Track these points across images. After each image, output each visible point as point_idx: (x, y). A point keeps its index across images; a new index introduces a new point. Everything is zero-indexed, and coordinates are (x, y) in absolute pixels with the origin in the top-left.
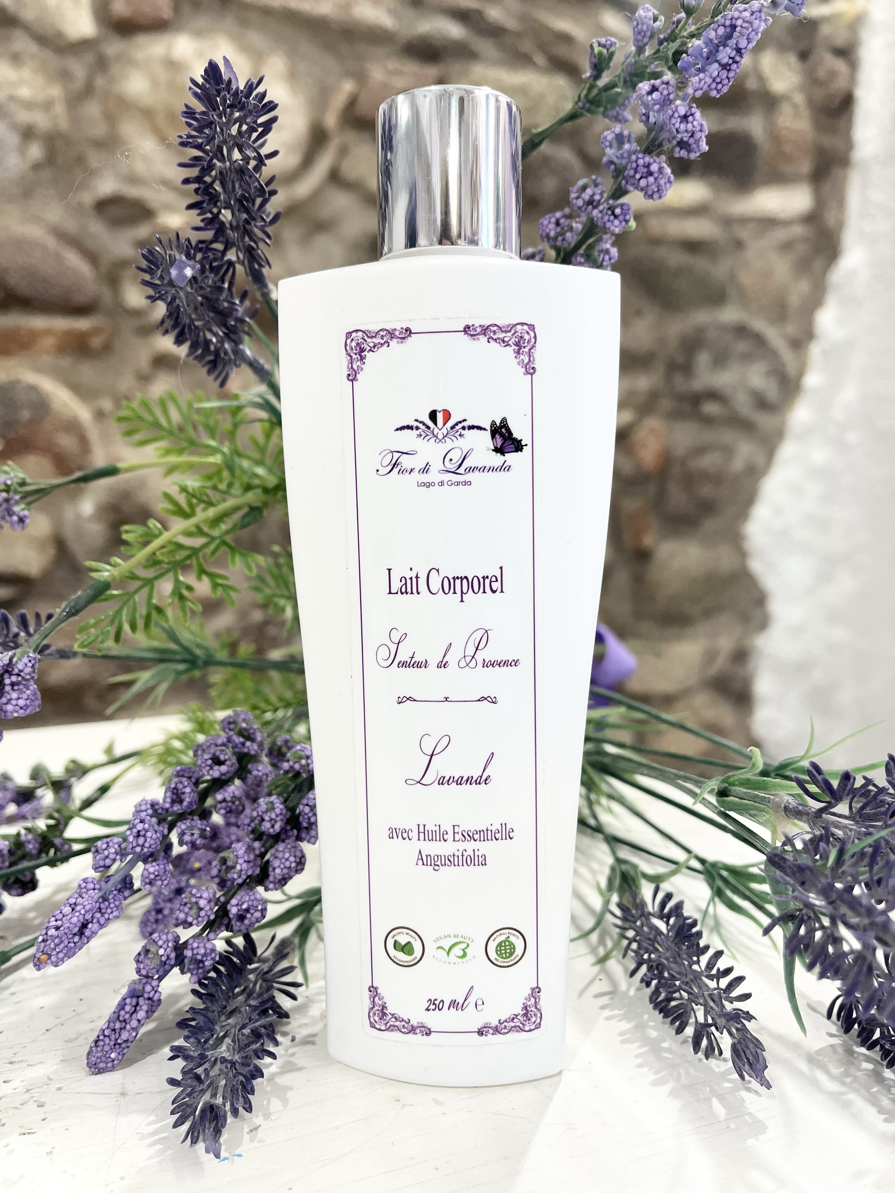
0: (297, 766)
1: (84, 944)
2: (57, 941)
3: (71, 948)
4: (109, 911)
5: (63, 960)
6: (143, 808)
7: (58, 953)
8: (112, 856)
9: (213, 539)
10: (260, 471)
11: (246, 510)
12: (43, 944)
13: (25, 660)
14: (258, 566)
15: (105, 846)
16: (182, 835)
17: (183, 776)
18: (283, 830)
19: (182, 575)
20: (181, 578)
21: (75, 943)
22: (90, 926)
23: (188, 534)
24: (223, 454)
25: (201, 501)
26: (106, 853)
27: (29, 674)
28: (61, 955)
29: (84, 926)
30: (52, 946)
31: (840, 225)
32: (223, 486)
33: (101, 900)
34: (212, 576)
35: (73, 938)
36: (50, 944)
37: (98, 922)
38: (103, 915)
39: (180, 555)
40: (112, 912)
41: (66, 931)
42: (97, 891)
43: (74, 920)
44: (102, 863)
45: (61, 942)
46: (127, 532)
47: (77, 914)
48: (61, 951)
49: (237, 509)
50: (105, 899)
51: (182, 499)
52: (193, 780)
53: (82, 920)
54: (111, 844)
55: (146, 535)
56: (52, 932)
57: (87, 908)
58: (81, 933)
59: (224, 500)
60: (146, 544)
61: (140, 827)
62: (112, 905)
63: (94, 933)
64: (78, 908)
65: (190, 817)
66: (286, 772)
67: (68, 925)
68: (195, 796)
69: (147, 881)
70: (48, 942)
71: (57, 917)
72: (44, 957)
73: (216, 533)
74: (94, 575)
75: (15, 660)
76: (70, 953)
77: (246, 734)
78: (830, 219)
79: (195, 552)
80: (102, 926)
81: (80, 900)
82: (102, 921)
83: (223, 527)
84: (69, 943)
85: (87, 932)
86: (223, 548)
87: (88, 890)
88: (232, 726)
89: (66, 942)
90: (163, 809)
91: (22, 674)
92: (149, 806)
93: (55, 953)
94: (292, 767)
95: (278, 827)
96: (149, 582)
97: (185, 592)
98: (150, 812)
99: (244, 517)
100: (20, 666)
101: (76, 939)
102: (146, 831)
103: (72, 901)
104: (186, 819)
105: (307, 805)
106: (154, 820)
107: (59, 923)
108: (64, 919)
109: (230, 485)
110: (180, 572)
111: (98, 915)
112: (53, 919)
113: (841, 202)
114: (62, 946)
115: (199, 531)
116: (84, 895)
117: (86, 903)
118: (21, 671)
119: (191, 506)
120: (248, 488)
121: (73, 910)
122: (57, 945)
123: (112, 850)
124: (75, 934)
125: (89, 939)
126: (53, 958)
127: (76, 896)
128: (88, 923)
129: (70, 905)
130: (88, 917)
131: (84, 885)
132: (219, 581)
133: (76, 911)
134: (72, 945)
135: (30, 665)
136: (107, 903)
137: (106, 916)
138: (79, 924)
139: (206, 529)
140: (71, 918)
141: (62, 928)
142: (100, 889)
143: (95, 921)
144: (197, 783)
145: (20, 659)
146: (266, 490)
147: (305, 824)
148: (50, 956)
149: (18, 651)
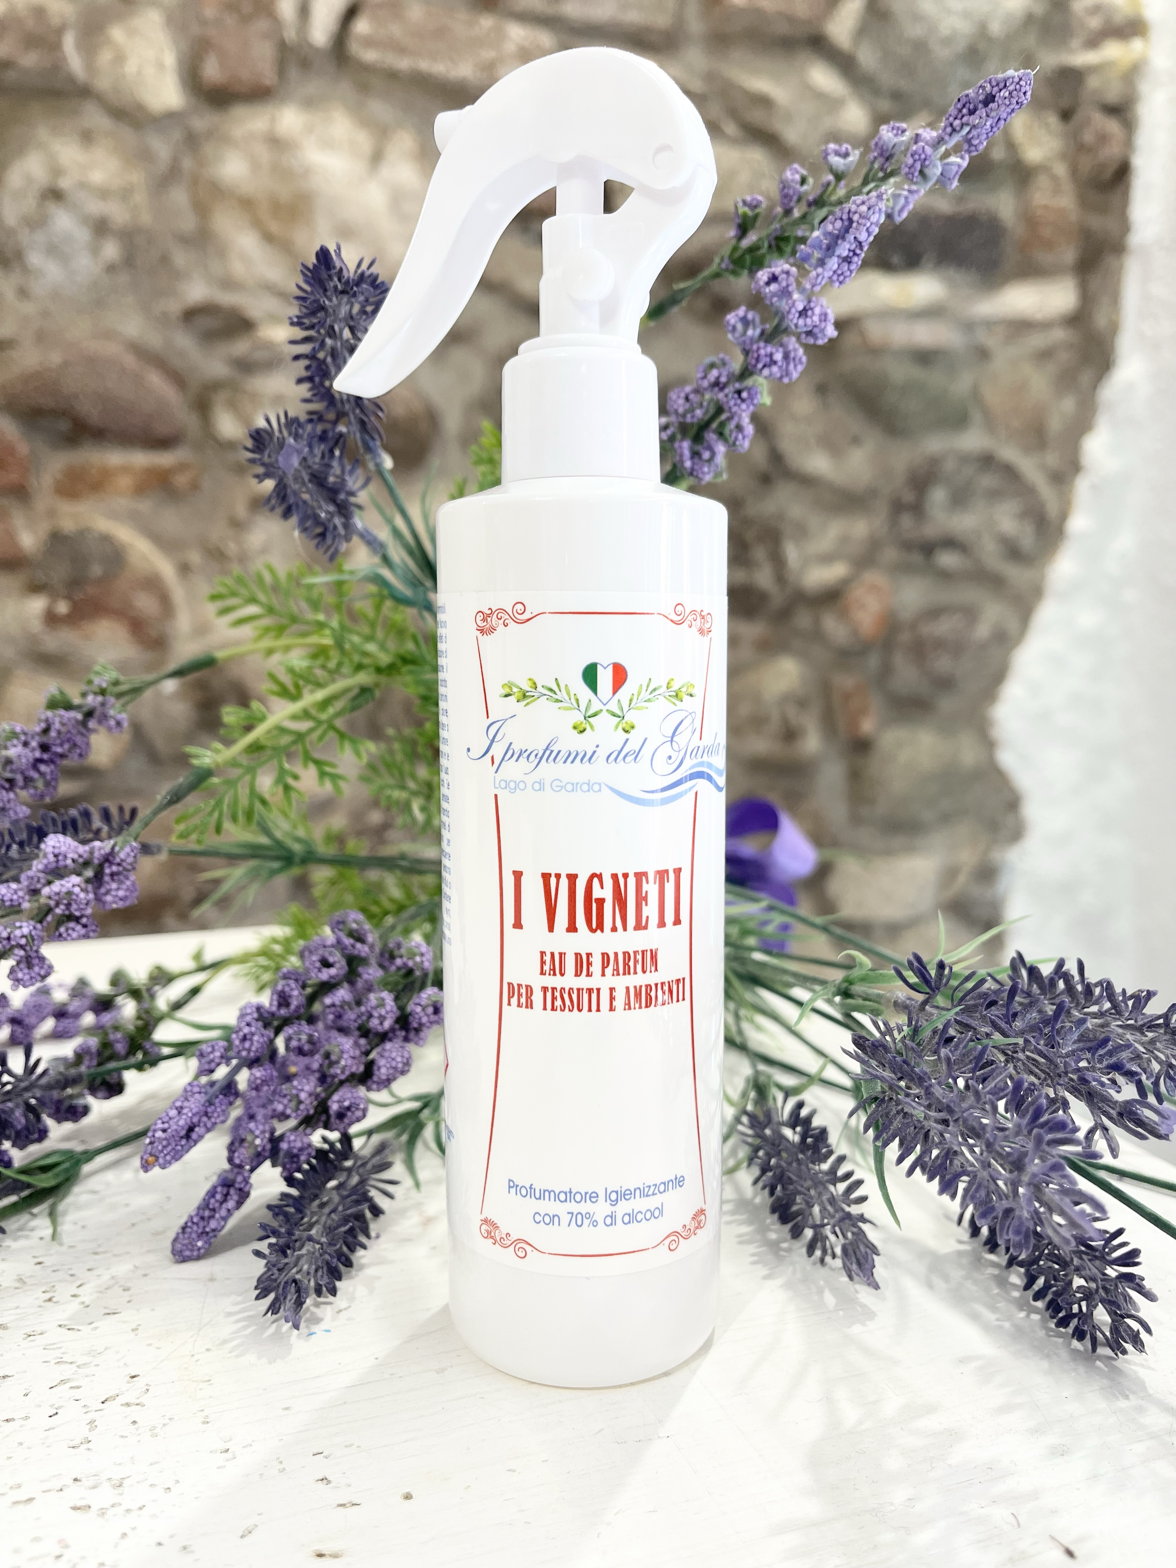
0: (410, 963)
1: (191, 1147)
2: (164, 1143)
3: (178, 1150)
4: (216, 1115)
5: (170, 1163)
6: (249, 1011)
7: (166, 1155)
8: (217, 1060)
9: (319, 722)
10: (371, 647)
11: (356, 691)
12: (150, 1147)
13: (127, 849)
14: (369, 753)
15: (209, 1050)
16: (288, 1040)
17: (290, 978)
18: (392, 1030)
19: (288, 762)
20: (287, 766)
21: (182, 1146)
22: (197, 1129)
23: (295, 717)
24: (332, 629)
25: (308, 681)
26: (212, 1056)
27: (131, 864)
28: (168, 1158)
29: (191, 1129)
30: (160, 1148)
31: (1114, 328)
32: (332, 665)
33: (207, 1104)
34: (318, 763)
35: (180, 1141)
36: (157, 1147)
37: (205, 1125)
38: (209, 1118)
39: (286, 740)
40: (219, 1116)
41: (174, 1133)
42: (203, 1095)
43: (182, 1123)
44: (206, 1067)
45: (169, 1144)
46: (227, 713)
47: (184, 1117)
48: (168, 1154)
49: (346, 691)
50: (210, 1103)
51: (286, 679)
52: (300, 983)
53: (189, 1123)
54: (216, 1047)
55: (249, 717)
56: (159, 1134)
57: (194, 1111)
58: (188, 1136)
59: (333, 681)
60: (249, 728)
61: (246, 1030)
62: (219, 1110)
63: (201, 1137)
64: (185, 1111)
65: (297, 1022)
66: (399, 969)
67: (174, 1127)
68: (303, 1000)
69: (254, 1086)
70: (155, 1145)
71: (165, 1120)
72: (151, 1159)
73: (324, 716)
74: (195, 762)
75: (117, 849)
76: (177, 1156)
77: (355, 934)
78: (1101, 320)
79: (300, 737)
80: (208, 1130)
81: (186, 1104)
82: (209, 1125)
83: (331, 710)
84: (176, 1145)
85: (194, 1136)
86: (331, 734)
87: (194, 1093)
88: (341, 927)
89: (173, 1144)
90: (268, 1012)
91: (124, 864)
92: (254, 1009)
93: (162, 1155)
94: (405, 964)
95: (387, 1024)
96: (251, 771)
97: (290, 781)
98: (256, 1015)
99: (355, 698)
100: (122, 855)
101: (184, 1142)
102: (253, 1034)
103: (178, 1104)
104: (292, 1023)
105: (419, 1004)
106: (260, 1024)
107: (166, 1126)
108: (171, 1122)
109: (340, 665)
110: (284, 759)
111: (205, 1119)
112: (160, 1122)
113: (1115, 299)
114: (169, 1148)
115: (306, 714)
116: (190, 1099)
117: (193, 1106)
118: (122, 860)
119: (297, 687)
120: (359, 667)
121: (179, 1113)
122: (165, 1147)
123: (218, 1054)
124: (182, 1138)
125: (196, 1142)
126: (161, 1161)
127: (182, 1099)
128: (195, 1126)
129: (177, 1109)
130: (195, 1120)
131: (189, 1088)
132: (328, 769)
133: (184, 1114)
134: (179, 1148)
135: (132, 854)
136: (213, 1107)
137: (213, 1120)
138: (186, 1127)
139: (313, 712)
140: (178, 1121)
141: (169, 1130)
142: (206, 1093)
143: (202, 1124)
144: (304, 986)
145: (122, 848)
146: (379, 670)
147: (415, 1025)
148: (157, 1158)
149: (120, 839)
